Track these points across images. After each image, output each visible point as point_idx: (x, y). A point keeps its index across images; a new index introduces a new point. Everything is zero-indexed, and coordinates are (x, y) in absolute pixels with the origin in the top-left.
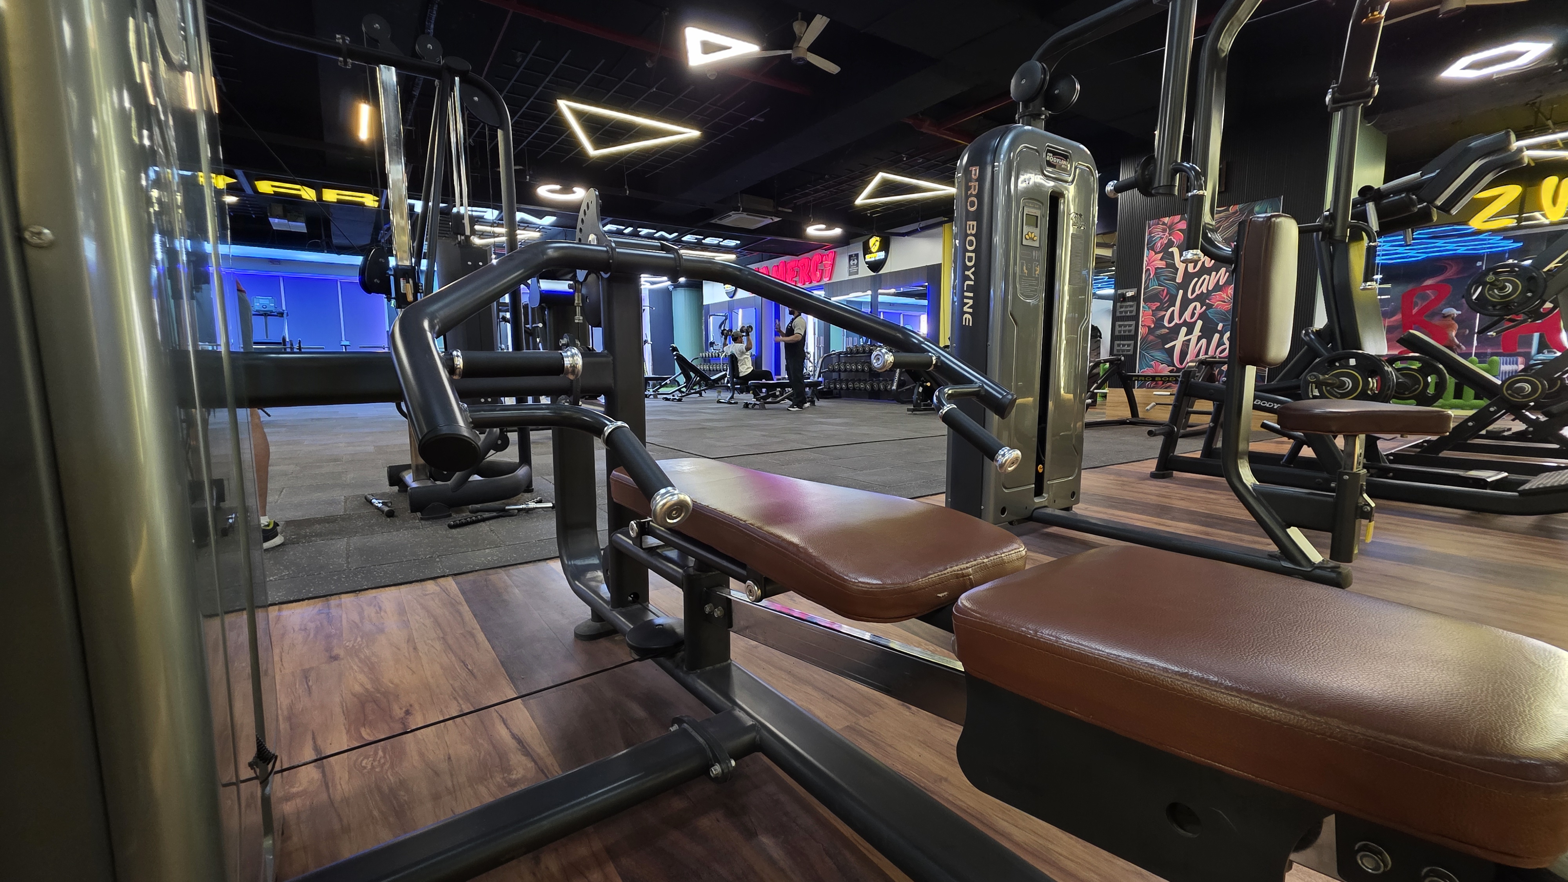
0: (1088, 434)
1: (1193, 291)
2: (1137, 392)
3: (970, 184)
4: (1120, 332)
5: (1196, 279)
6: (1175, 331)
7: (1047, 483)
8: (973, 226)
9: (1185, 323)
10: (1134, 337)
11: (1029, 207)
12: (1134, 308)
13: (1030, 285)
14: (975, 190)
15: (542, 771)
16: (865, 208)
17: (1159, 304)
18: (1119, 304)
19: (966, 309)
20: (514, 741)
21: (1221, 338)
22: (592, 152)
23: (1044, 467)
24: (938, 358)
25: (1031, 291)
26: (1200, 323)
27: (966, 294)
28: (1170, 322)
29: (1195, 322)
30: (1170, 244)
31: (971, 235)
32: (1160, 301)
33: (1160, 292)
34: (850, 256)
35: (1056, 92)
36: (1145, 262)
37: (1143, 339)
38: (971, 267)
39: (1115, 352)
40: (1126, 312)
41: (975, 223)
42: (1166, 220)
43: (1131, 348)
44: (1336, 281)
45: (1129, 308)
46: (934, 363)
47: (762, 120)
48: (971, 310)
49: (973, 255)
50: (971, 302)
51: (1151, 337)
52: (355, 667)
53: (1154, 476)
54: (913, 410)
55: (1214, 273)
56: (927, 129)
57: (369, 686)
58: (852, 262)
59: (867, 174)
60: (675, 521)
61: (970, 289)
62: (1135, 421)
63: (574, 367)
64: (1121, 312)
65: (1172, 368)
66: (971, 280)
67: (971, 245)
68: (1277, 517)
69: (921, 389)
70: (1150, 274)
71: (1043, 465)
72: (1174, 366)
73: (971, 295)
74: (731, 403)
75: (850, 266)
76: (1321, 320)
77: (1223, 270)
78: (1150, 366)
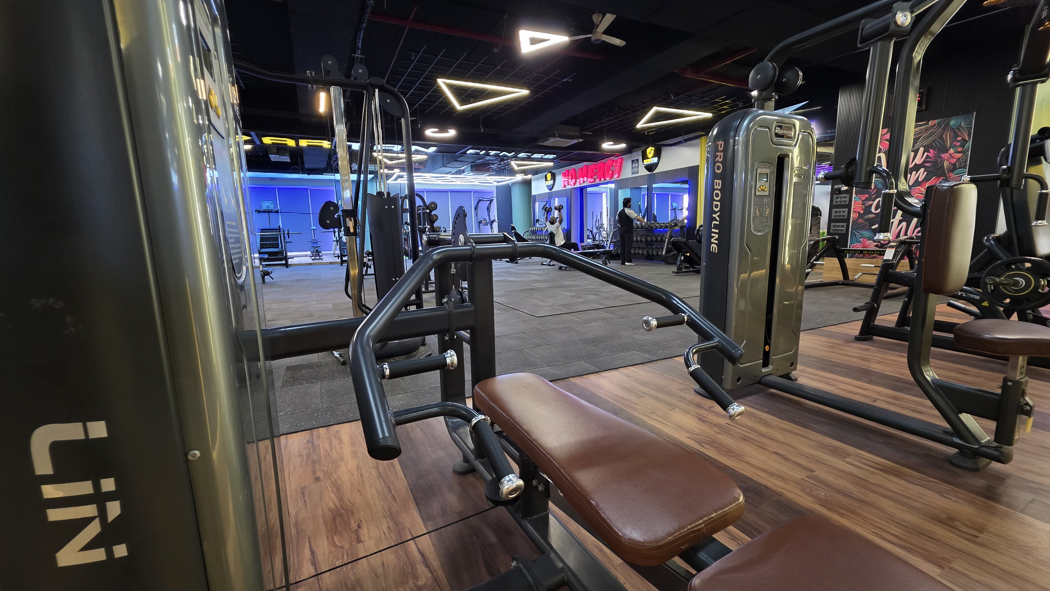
0: (808, 295)
2: (849, 261)
3: (717, 154)
4: (835, 216)
7: (773, 357)
8: (719, 183)
10: (847, 221)
11: (761, 168)
12: (847, 199)
13: (762, 223)
14: (720, 158)
15: (436, 580)
16: (643, 130)
17: (868, 196)
18: (835, 196)
19: (713, 240)
20: (419, 554)
22: (459, 107)
23: (770, 348)
24: (689, 316)
25: (762, 227)
27: (713, 230)
28: (876, 209)
31: (717, 189)
34: (633, 161)
35: (784, 80)
37: (854, 222)
38: (717, 212)
39: (831, 231)
40: (841, 202)
41: (720, 181)
43: (844, 228)
44: (1014, 199)
45: (844, 199)
46: (686, 320)
47: (571, 80)
48: (717, 242)
49: (719, 203)
50: (717, 236)
51: (861, 221)
52: (329, 488)
53: (858, 339)
55: (914, 173)
56: (689, 75)
57: (337, 503)
58: (634, 165)
59: (645, 108)
60: (513, 496)
61: (716, 227)
62: (847, 282)
63: (452, 363)
64: (837, 202)
66: (717, 220)
67: (717, 196)
68: (951, 405)
71: (770, 346)
73: (717, 231)
75: (633, 168)
76: (1001, 227)
77: (922, 170)
78: (858, 242)
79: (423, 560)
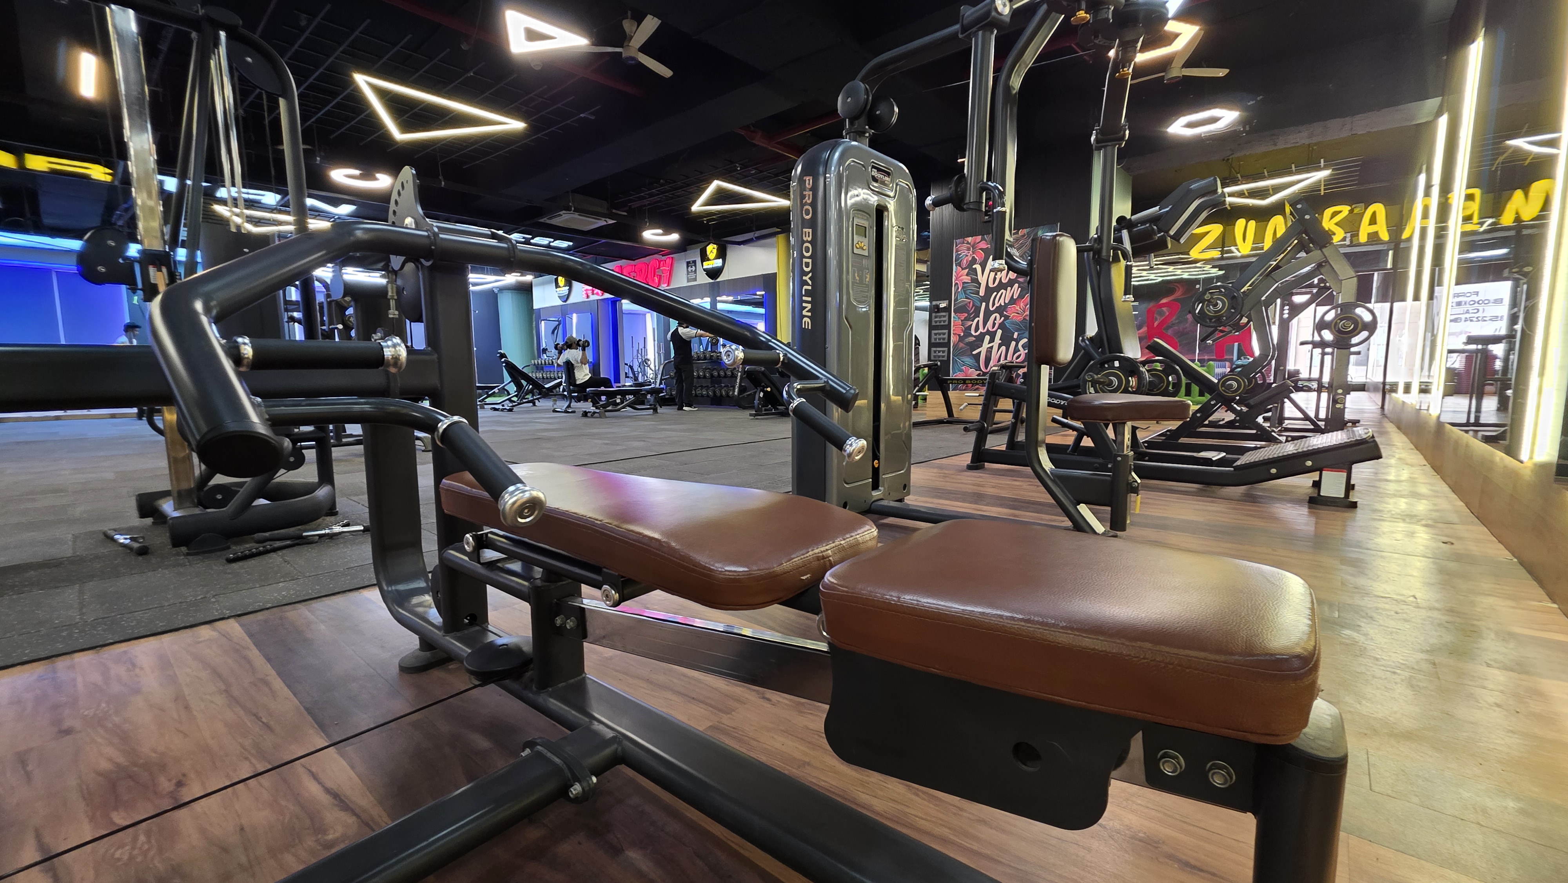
1: (994, 304)
2: (952, 394)
3: (804, 193)
4: (935, 339)
5: (995, 293)
6: (981, 338)
7: (884, 477)
8: (809, 233)
9: (988, 332)
10: (947, 345)
11: (858, 218)
12: (946, 319)
13: (862, 291)
14: (809, 199)
16: (701, 215)
17: (966, 315)
18: (934, 314)
19: (804, 313)
20: (328, 797)
21: (1017, 345)
22: (399, 135)
23: (879, 463)
24: (785, 355)
25: (863, 297)
26: (1000, 332)
27: (804, 298)
28: (976, 331)
29: (997, 330)
30: (974, 261)
31: (807, 242)
32: (967, 312)
33: (966, 304)
34: (688, 263)
35: (878, 113)
36: (954, 278)
37: (955, 346)
38: (809, 273)
39: (932, 358)
40: (940, 322)
41: (810, 230)
42: (970, 239)
43: (946, 354)
45: (943, 318)
46: (781, 360)
47: (593, 118)
48: (809, 314)
49: (810, 261)
50: (809, 306)
51: (961, 345)
52: (99, 740)
53: (970, 468)
54: (756, 415)
55: (1009, 288)
56: (759, 141)
57: (121, 760)
58: (690, 269)
59: (702, 181)
60: (528, 520)
61: (808, 293)
62: (951, 420)
63: (396, 359)
64: (936, 322)
65: (979, 372)
66: (809, 285)
67: (807, 251)
68: (1069, 495)
69: (762, 394)
70: (958, 288)
71: (879, 460)
72: (981, 370)
73: (809, 299)
74: (569, 412)
75: (688, 273)
77: (1016, 285)
78: (961, 371)
79: (336, 802)
